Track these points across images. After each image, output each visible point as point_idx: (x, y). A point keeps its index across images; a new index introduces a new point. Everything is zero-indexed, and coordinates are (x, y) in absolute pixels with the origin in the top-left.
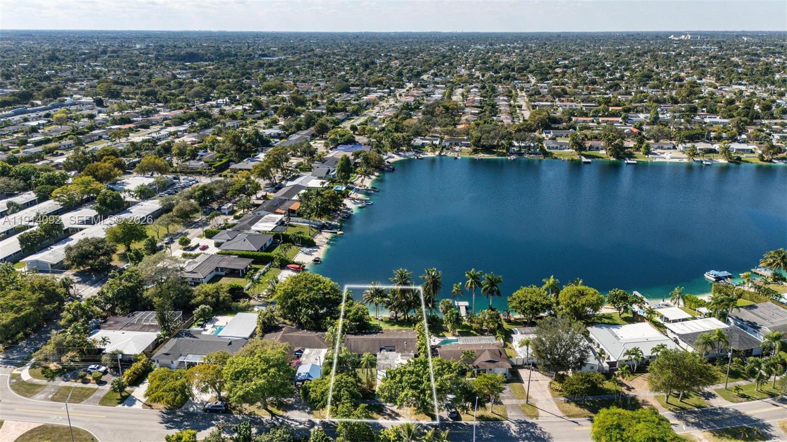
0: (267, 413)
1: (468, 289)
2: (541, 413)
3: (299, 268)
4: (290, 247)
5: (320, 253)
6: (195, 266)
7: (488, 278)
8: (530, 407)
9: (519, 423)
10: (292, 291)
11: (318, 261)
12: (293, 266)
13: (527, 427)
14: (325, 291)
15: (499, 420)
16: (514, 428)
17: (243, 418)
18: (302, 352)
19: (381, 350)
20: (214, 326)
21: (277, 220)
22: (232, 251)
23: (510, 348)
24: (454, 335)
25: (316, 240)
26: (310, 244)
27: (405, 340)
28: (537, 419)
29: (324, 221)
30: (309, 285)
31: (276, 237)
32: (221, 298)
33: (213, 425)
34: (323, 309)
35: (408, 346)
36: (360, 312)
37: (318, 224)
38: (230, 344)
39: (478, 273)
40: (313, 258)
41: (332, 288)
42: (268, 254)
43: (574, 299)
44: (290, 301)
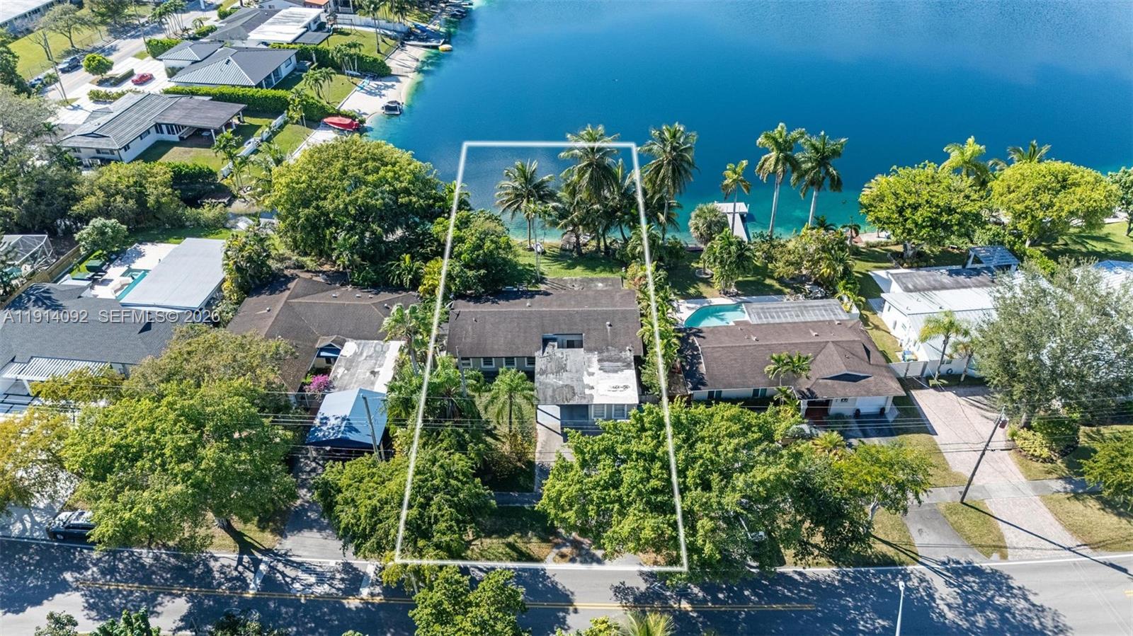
0: (229, 541)
1: (763, 176)
2: (1011, 536)
3: (350, 125)
4: (328, 77)
5: (399, 92)
6: (103, 119)
7: (813, 146)
8: (973, 514)
9: (955, 572)
10: (309, 186)
11: (395, 109)
12: (335, 120)
13: (984, 586)
14: (398, 185)
15: (893, 563)
16: (944, 593)
17: (156, 558)
18: (338, 351)
19: (546, 342)
20: (129, 270)
21: (307, 20)
22: (198, 87)
23: (877, 327)
24: (726, 293)
25: (389, 63)
26: (377, 71)
27: (606, 315)
28: (1004, 557)
29: (410, 21)
30: (354, 171)
31: (303, 55)
32: (151, 201)
33: (64, 587)
34: (393, 232)
35: (615, 334)
36: (488, 243)
37: (398, 28)
38: (147, 327)
39: (794, 134)
40: (384, 101)
41: (416, 178)
42: (280, 93)
43: (1045, 198)
44: (304, 212)
